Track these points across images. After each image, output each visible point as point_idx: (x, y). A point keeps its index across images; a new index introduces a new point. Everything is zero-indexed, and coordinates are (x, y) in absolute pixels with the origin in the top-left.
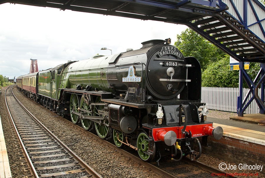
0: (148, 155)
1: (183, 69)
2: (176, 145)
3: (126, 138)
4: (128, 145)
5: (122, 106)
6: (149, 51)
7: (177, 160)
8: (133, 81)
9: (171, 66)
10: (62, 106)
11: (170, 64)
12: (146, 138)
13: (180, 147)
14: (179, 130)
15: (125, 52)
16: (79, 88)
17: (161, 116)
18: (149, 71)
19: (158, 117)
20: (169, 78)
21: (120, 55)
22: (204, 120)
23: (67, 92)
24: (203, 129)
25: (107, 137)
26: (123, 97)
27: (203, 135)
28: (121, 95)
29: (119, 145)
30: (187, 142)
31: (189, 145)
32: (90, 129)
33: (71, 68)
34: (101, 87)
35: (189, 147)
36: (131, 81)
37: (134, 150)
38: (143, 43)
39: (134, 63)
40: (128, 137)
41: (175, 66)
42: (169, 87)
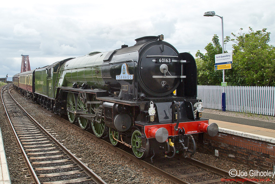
0: (141, 153)
1: (178, 65)
2: (169, 142)
3: (121, 136)
4: (123, 142)
5: (115, 104)
6: (141, 48)
7: (170, 157)
8: (126, 79)
9: (164, 63)
10: (59, 105)
11: (163, 60)
12: (140, 136)
13: (173, 144)
14: (172, 127)
15: (120, 49)
16: (75, 86)
17: (153, 113)
18: (142, 68)
19: (150, 115)
20: (163, 74)
21: (115, 53)
22: (200, 117)
23: (63, 90)
24: (198, 125)
25: (103, 136)
26: (117, 95)
27: (198, 132)
28: (115, 93)
29: (114, 144)
30: (180, 139)
31: (183, 142)
32: (86, 128)
33: (67, 66)
34: (96, 85)
35: (182, 144)
36: (124, 79)
37: (128, 147)
38: (137, 40)
39: (126, 61)
40: (122, 135)
41: (168, 63)
42: (162, 83)
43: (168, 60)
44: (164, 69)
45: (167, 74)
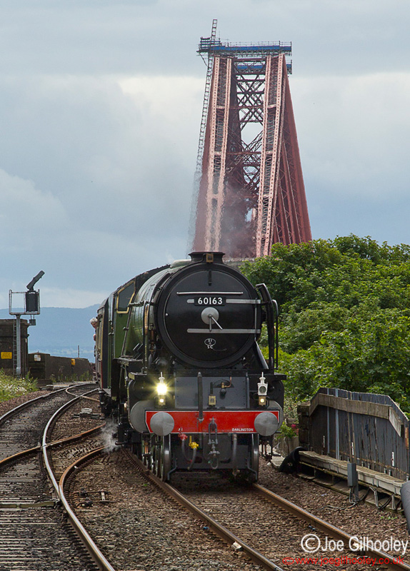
13: (198, 445)
18: (167, 315)
22: (260, 404)
27: (254, 431)
35: (213, 446)
41: (217, 305)
42: (208, 343)
43: (218, 301)
44: (210, 317)
45: (215, 326)
